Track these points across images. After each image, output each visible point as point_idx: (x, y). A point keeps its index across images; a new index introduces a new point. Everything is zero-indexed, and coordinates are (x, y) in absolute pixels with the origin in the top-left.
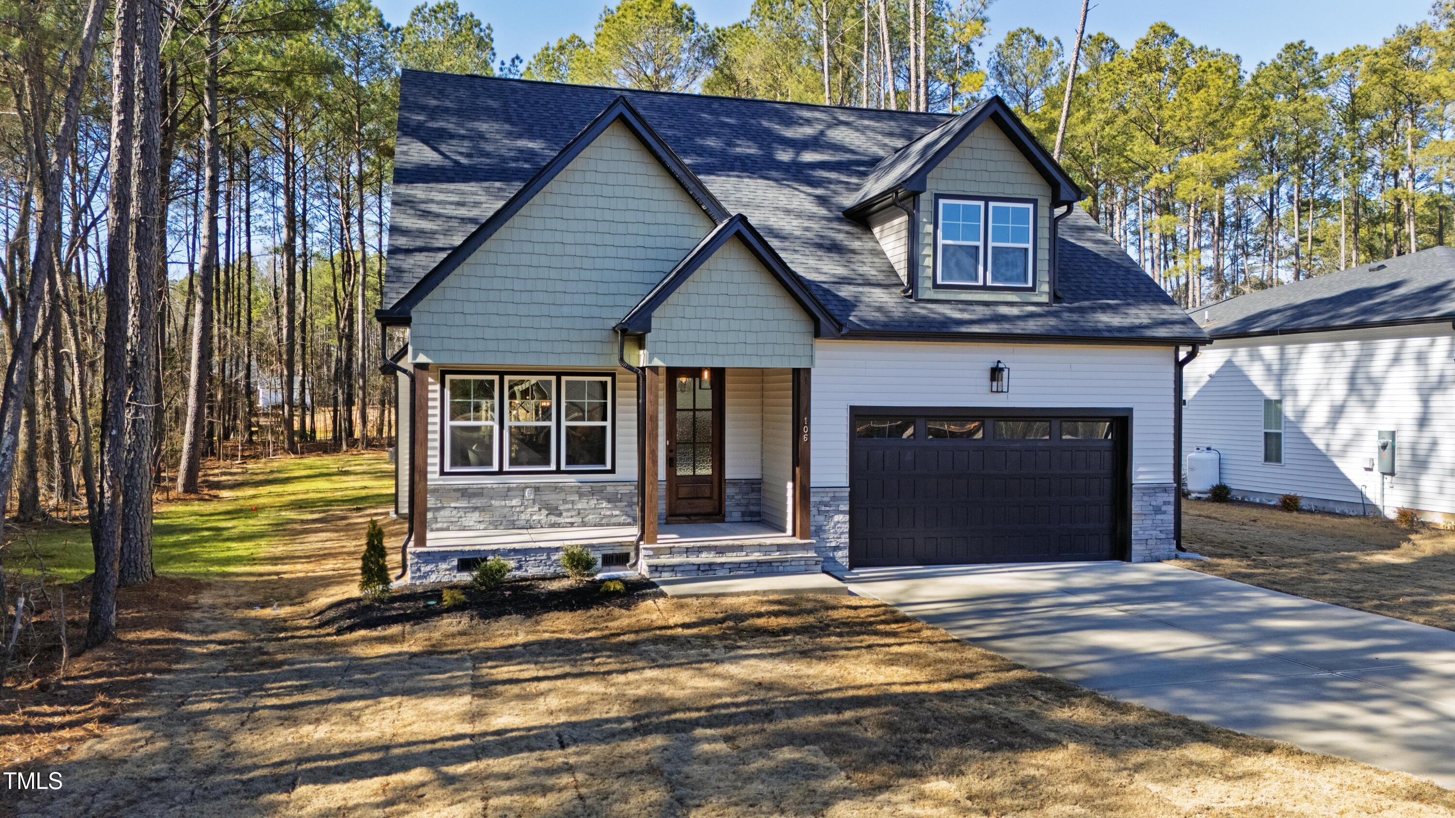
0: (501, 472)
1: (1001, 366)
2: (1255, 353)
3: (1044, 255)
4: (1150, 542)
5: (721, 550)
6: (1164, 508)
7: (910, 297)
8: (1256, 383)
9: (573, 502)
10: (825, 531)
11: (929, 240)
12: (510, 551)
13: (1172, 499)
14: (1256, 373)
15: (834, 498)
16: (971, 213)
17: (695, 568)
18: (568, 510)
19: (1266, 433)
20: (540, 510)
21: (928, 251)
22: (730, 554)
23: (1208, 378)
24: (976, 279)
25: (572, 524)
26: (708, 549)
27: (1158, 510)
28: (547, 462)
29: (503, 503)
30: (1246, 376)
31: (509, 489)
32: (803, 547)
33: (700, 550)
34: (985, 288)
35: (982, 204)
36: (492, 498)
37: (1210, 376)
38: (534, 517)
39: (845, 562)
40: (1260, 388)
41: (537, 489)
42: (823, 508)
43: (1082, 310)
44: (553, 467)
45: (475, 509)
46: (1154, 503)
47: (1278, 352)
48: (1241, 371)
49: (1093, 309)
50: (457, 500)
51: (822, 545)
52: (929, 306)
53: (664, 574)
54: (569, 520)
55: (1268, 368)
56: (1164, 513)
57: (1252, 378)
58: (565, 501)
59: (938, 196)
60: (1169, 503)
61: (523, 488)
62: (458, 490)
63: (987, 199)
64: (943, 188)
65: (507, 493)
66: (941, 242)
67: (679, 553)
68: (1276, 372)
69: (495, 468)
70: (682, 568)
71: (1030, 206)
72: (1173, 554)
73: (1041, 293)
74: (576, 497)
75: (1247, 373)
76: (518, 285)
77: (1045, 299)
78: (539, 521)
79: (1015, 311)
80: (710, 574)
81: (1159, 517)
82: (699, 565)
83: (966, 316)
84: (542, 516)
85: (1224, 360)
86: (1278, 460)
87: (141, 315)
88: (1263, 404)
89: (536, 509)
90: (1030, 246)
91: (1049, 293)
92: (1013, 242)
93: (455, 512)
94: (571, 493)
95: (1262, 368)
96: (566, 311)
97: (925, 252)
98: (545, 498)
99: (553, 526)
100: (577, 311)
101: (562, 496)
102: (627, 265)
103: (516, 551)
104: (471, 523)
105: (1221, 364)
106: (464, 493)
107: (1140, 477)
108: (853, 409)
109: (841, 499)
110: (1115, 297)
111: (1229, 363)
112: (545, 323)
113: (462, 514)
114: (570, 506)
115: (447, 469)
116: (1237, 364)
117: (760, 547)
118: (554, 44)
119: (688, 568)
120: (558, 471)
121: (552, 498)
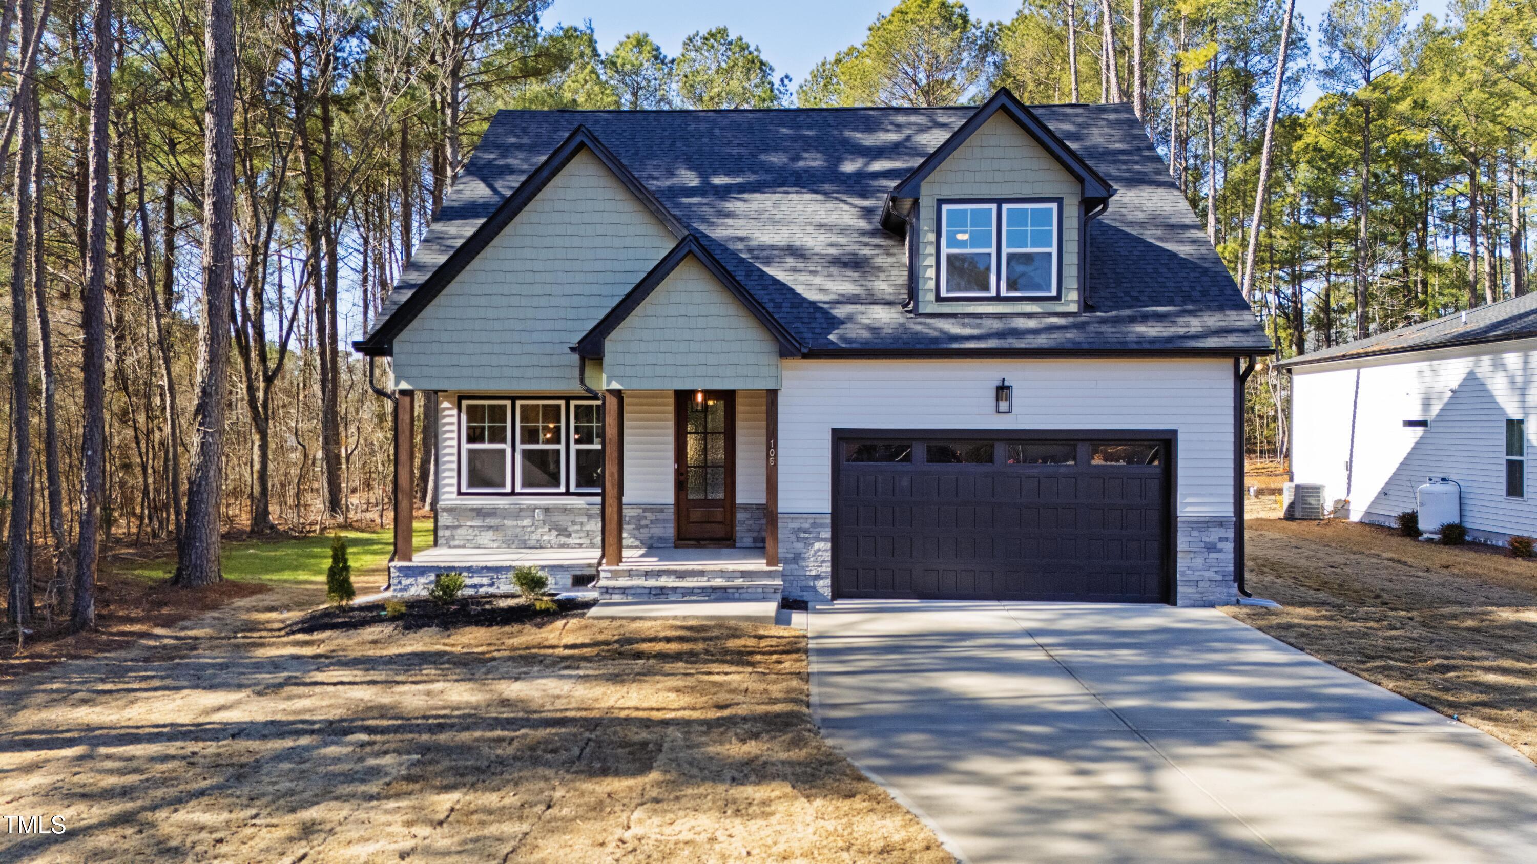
0: (513, 493)
1: (1006, 384)
2: (1499, 362)
3: (1072, 258)
4: (1201, 584)
5: (681, 575)
6: (1220, 546)
7: (910, 312)
8: (1498, 399)
9: (582, 524)
10: (804, 559)
11: (931, 249)
12: (482, 568)
13: (1231, 534)
14: (1499, 386)
15: (814, 525)
16: (981, 219)
17: (647, 591)
18: (577, 532)
19: (1508, 461)
20: (550, 530)
21: (931, 261)
22: (690, 579)
23: (1450, 394)
24: (987, 288)
25: (580, 545)
26: (668, 573)
27: (1211, 548)
28: (558, 484)
29: (515, 523)
30: (1488, 390)
31: (521, 510)
32: (769, 575)
33: (659, 574)
34: (998, 298)
35: (994, 207)
36: (504, 518)
37: (1452, 391)
38: (545, 538)
39: (827, 592)
40: (1502, 405)
41: (547, 510)
42: (802, 535)
43: (1116, 321)
44: (562, 489)
45: (490, 528)
46: (1207, 540)
47: (1521, 359)
48: (1483, 384)
49: (1132, 320)
50: (473, 519)
51: (802, 573)
52: (928, 320)
53: (615, 596)
54: (578, 541)
55: (1512, 381)
56: (1220, 551)
57: (1495, 393)
58: (574, 523)
59: (940, 202)
60: (1227, 539)
61: (533, 509)
62: (472, 510)
63: (1000, 202)
64: (946, 193)
65: (519, 513)
66: (945, 251)
67: (638, 575)
68: (1519, 385)
69: (508, 489)
70: (633, 591)
71: (1054, 206)
72: (1234, 599)
73: (1068, 302)
74: (584, 519)
75: (1489, 387)
76: (491, 313)
77: (1074, 308)
78: (549, 542)
79: (1032, 324)
80: (663, 598)
81: (1213, 555)
82: (650, 588)
83: (967, 331)
84: (552, 537)
85: (1467, 370)
86: (1521, 495)
87: (210, 351)
88: (1504, 424)
89: (546, 529)
90: (1054, 250)
91: (1078, 302)
92: (1032, 246)
93: (471, 530)
94: (580, 515)
95: (1505, 380)
96: (536, 337)
97: (926, 263)
98: (554, 519)
99: (562, 546)
100: (546, 337)
101: (571, 517)
102: (595, 289)
103: (488, 569)
104: (486, 542)
105: (1463, 376)
106: (479, 512)
107: (1188, 509)
108: (835, 431)
109: (822, 525)
110: (1170, 303)
111: (1471, 375)
112: (516, 348)
113: (477, 532)
114: (578, 527)
115: (464, 490)
116: (1479, 376)
117: (722, 573)
118: (831, 58)
119: (639, 591)
120: (568, 493)
121: (563, 520)
